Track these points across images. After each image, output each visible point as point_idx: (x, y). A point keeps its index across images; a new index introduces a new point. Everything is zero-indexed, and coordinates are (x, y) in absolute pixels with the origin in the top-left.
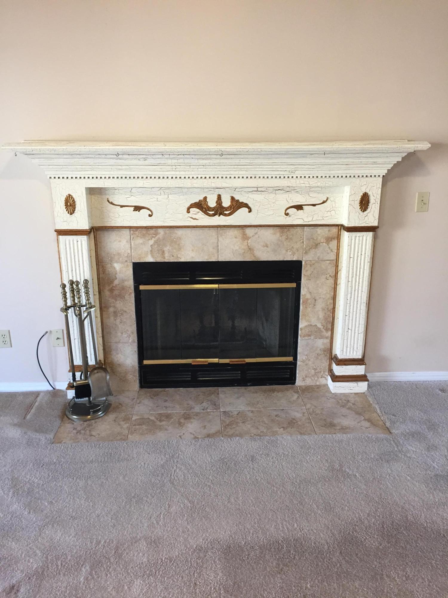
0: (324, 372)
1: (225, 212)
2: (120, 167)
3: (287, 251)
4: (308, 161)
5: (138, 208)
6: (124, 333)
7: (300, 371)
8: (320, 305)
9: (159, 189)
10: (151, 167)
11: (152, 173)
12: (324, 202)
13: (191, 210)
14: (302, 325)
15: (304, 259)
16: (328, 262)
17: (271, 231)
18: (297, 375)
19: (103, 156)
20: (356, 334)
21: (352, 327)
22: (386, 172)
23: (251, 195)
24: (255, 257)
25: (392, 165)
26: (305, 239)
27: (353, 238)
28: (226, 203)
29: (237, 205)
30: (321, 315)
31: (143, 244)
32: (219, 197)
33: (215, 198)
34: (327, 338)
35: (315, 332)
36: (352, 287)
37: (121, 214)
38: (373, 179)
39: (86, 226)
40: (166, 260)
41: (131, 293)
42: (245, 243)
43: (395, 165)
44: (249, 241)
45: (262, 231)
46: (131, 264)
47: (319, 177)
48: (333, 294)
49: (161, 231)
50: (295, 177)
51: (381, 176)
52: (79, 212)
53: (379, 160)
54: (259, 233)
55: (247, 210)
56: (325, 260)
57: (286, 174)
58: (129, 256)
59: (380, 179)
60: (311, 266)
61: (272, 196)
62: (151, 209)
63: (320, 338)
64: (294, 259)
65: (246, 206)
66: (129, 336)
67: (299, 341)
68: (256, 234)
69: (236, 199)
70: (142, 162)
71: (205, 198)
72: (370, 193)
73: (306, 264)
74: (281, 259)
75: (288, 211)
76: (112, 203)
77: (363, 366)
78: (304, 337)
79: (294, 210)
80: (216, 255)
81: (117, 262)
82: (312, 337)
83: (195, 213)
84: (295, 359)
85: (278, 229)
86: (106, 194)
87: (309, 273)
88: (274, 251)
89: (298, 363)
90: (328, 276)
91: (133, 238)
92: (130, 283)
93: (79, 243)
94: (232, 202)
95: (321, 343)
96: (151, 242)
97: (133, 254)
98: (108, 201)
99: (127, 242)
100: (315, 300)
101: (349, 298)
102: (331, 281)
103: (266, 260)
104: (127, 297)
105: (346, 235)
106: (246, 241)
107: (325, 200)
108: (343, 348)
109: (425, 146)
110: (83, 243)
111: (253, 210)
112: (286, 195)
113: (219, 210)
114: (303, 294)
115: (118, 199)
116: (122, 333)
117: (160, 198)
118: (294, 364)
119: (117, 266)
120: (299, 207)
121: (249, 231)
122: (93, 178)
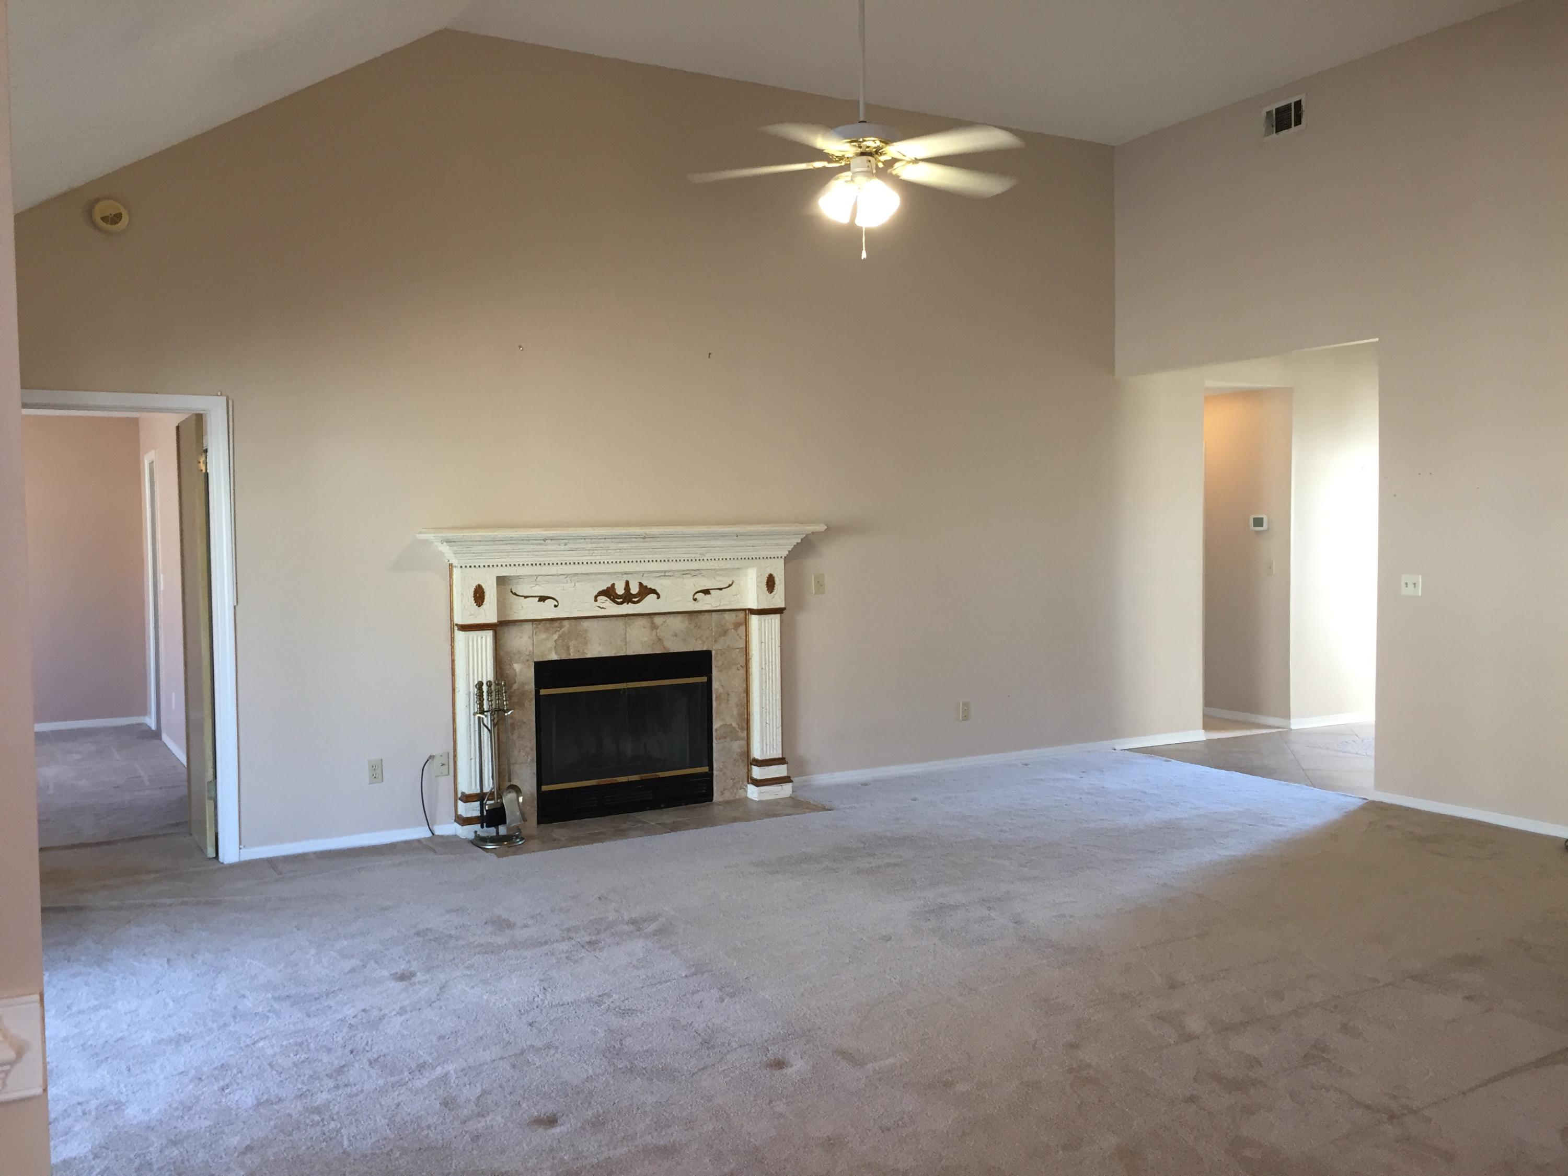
0: (743, 782)
1: (634, 599)
2: (537, 553)
3: (696, 640)
4: (719, 543)
5: (542, 599)
6: (522, 751)
7: (717, 783)
8: (734, 700)
9: (565, 576)
10: (568, 552)
11: (568, 559)
12: (730, 586)
13: (599, 598)
14: (716, 725)
15: (714, 648)
16: (738, 650)
17: (679, 618)
18: (715, 788)
19: (526, 542)
20: (774, 729)
21: (770, 721)
22: (787, 553)
23: (660, 581)
24: (664, 648)
25: (793, 546)
26: (713, 626)
27: (763, 621)
28: (634, 590)
29: (645, 591)
30: (735, 712)
31: (547, 639)
32: (627, 583)
33: (623, 586)
34: (742, 739)
35: (730, 733)
36: (766, 674)
37: (524, 606)
38: (776, 560)
39: (493, 619)
40: (571, 657)
41: (532, 699)
42: (654, 634)
43: (795, 546)
44: (658, 631)
45: (671, 620)
46: (533, 664)
47: (728, 559)
48: (745, 686)
49: (566, 623)
50: (705, 560)
51: (783, 557)
52: (488, 604)
53: (782, 542)
54: (667, 621)
55: (655, 596)
56: (734, 649)
57: (698, 556)
58: (531, 654)
59: (782, 561)
60: (721, 655)
61: (679, 580)
62: (557, 599)
63: (736, 740)
64: (705, 649)
65: (653, 591)
66: (527, 754)
67: (714, 745)
68: (664, 622)
69: (645, 584)
70: (562, 547)
71: (613, 585)
72: (774, 575)
73: (716, 653)
74: (692, 650)
75: (695, 597)
76: (515, 594)
77: (786, 765)
78: (719, 739)
79: (701, 595)
80: (625, 650)
81: (517, 662)
82: (728, 739)
83: (602, 601)
84: (711, 768)
85: (686, 616)
86: (509, 585)
87: (720, 663)
88: (684, 640)
89: (715, 773)
90: (739, 666)
91: (536, 633)
92: (531, 686)
93: (484, 639)
94: (640, 588)
95: (737, 746)
96: (555, 637)
97: (535, 652)
98: (512, 592)
99: (529, 638)
100: (728, 695)
101: (764, 688)
102: (743, 671)
103: (676, 651)
104: (527, 703)
105: (754, 620)
106: (655, 631)
107: (731, 583)
108: (763, 747)
109: (822, 528)
110: (488, 639)
111: (661, 597)
112: (694, 580)
113: (628, 598)
114: (716, 687)
115: (522, 589)
116: (519, 751)
117: (566, 586)
118: (710, 775)
119: (517, 667)
120: (706, 592)
121: (658, 620)
122: (506, 565)
